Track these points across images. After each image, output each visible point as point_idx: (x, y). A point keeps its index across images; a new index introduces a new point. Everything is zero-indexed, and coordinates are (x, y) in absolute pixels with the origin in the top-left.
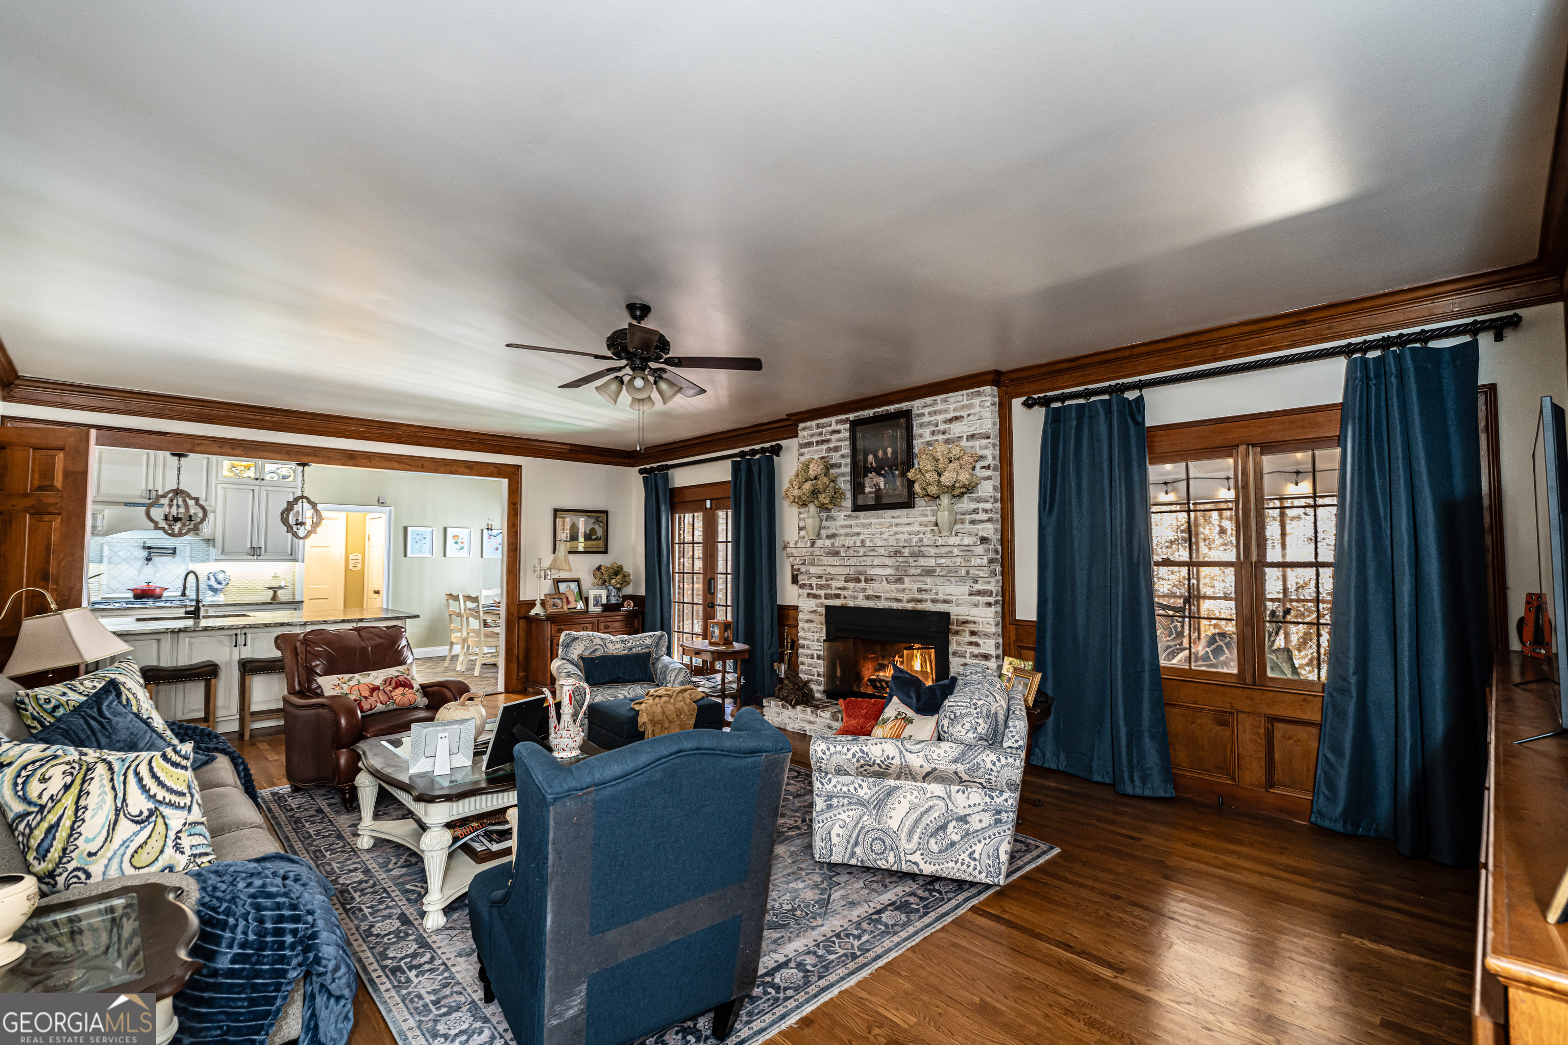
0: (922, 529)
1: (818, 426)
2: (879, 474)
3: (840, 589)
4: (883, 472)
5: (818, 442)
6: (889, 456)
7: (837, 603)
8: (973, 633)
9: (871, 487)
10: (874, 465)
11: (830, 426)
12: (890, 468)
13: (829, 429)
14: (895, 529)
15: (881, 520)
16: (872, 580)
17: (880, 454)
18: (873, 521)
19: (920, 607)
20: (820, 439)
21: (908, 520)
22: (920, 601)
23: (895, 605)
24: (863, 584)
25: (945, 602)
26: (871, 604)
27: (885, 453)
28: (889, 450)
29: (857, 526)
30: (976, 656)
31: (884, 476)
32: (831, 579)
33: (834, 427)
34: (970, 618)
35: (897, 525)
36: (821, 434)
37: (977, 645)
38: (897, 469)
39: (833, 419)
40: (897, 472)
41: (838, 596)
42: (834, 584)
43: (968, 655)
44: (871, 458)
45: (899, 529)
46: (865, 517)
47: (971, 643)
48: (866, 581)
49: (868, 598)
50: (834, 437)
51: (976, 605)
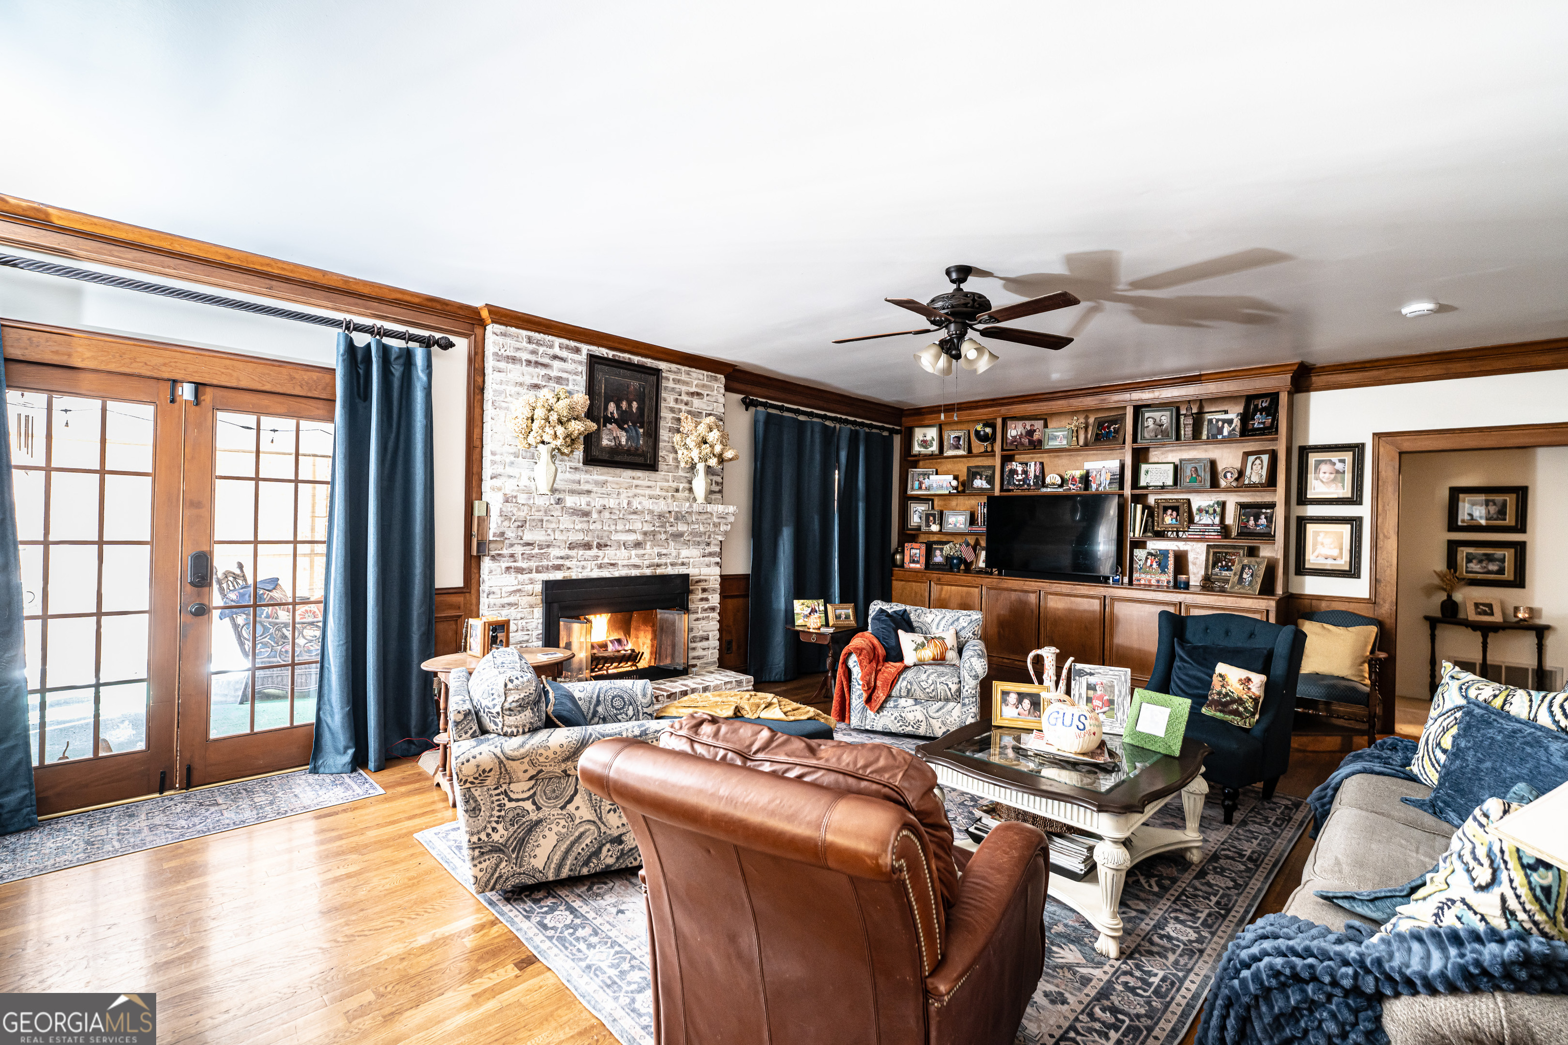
0: (664, 494)
1: (530, 340)
2: (621, 428)
3: (562, 558)
4: (626, 426)
5: (529, 362)
6: (634, 410)
7: (558, 576)
8: (704, 590)
9: (610, 440)
10: (616, 416)
11: (551, 347)
12: (634, 425)
13: (551, 352)
14: (634, 491)
15: (618, 479)
16: (606, 546)
17: (624, 405)
18: (610, 479)
19: (659, 571)
20: (533, 358)
21: (649, 484)
22: (658, 565)
23: (635, 572)
24: (594, 551)
25: (683, 564)
26: (605, 573)
27: (630, 405)
28: (635, 405)
29: (588, 482)
30: (706, 610)
31: (626, 431)
32: (548, 546)
33: (556, 351)
34: (702, 577)
35: (636, 486)
36: (534, 352)
37: (707, 600)
38: (641, 427)
39: (557, 341)
40: (641, 431)
41: (558, 568)
42: (554, 552)
43: (700, 611)
44: (612, 407)
45: (638, 491)
46: (598, 474)
47: (702, 600)
48: (599, 546)
49: (600, 567)
50: (556, 364)
51: (708, 566)
